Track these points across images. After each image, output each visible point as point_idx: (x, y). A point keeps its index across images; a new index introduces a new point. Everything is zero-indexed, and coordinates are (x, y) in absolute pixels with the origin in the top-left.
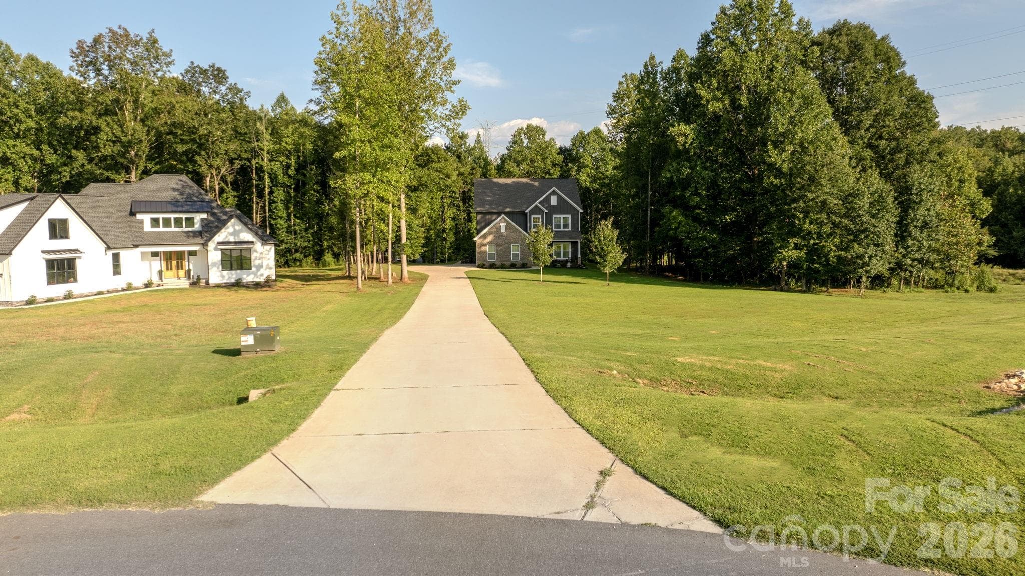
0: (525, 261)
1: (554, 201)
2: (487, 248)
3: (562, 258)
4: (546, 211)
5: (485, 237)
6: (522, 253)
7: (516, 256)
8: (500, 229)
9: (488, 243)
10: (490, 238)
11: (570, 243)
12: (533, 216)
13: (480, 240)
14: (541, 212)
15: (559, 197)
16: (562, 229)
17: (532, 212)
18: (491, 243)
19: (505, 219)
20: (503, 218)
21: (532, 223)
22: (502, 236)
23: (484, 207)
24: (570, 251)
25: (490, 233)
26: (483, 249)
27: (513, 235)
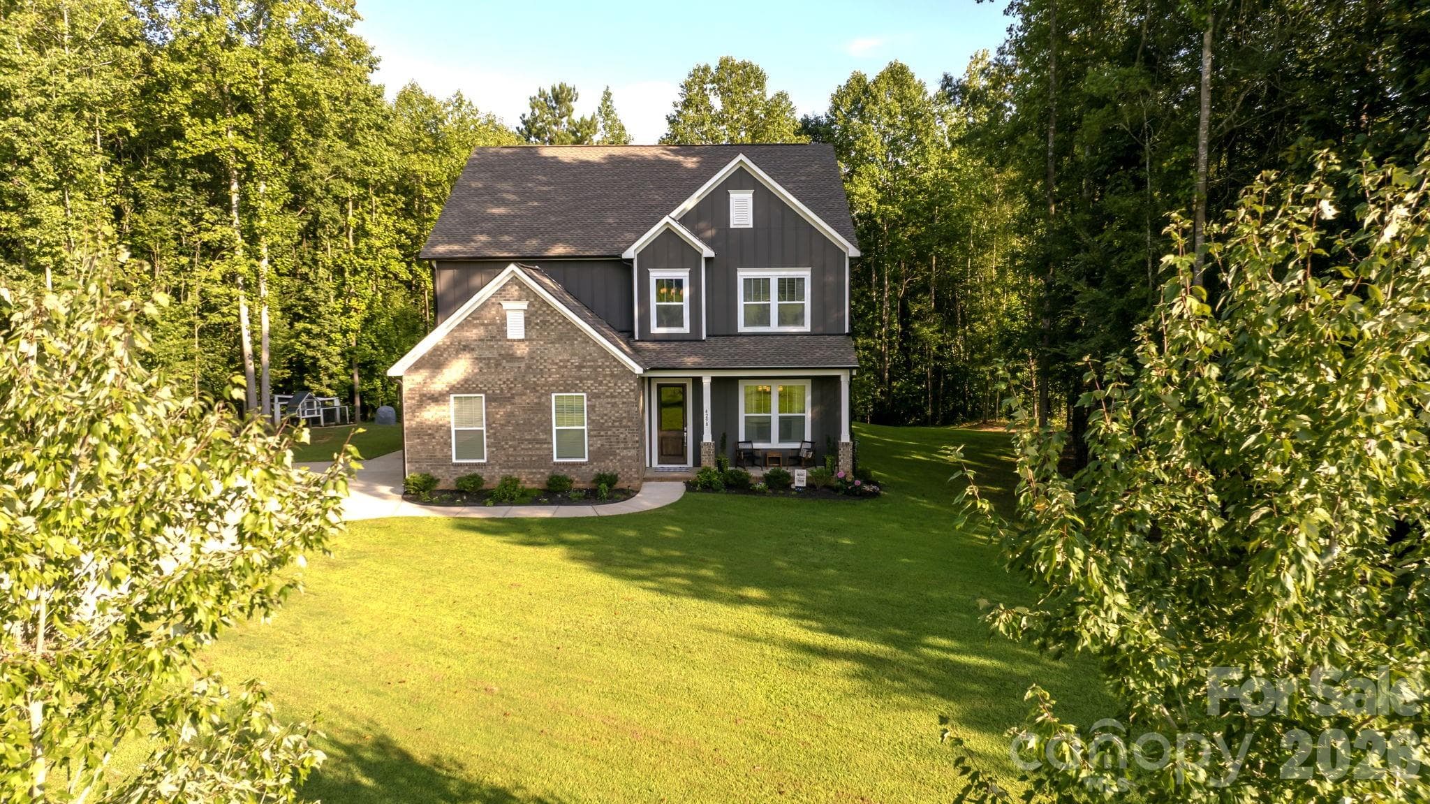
0: (610, 466)
1: (741, 210)
2: (444, 414)
3: (775, 443)
4: (708, 252)
5: (434, 362)
6: (597, 428)
7: (570, 442)
8: (502, 327)
9: (453, 389)
10: (459, 369)
11: (808, 385)
12: (655, 274)
13: (420, 377)
14: (686, 256)
15: (764, 199)
16: (774, 327)
17: (652, 256)
18: (464, 387)
19: (521, 285)
20: (515, 280)
21: (654, 303)
22: (512, 358)
23: (465, 240)
24: (808, 415)
25: (459, 347)
26: (431, 414)
27: (558, 353)
